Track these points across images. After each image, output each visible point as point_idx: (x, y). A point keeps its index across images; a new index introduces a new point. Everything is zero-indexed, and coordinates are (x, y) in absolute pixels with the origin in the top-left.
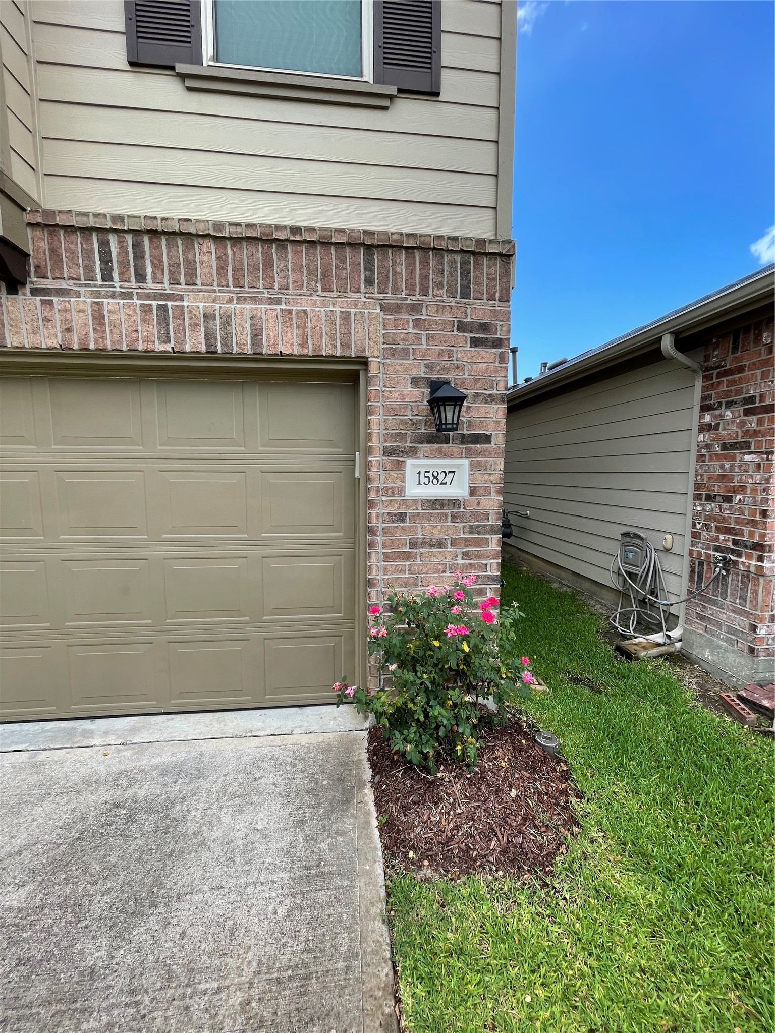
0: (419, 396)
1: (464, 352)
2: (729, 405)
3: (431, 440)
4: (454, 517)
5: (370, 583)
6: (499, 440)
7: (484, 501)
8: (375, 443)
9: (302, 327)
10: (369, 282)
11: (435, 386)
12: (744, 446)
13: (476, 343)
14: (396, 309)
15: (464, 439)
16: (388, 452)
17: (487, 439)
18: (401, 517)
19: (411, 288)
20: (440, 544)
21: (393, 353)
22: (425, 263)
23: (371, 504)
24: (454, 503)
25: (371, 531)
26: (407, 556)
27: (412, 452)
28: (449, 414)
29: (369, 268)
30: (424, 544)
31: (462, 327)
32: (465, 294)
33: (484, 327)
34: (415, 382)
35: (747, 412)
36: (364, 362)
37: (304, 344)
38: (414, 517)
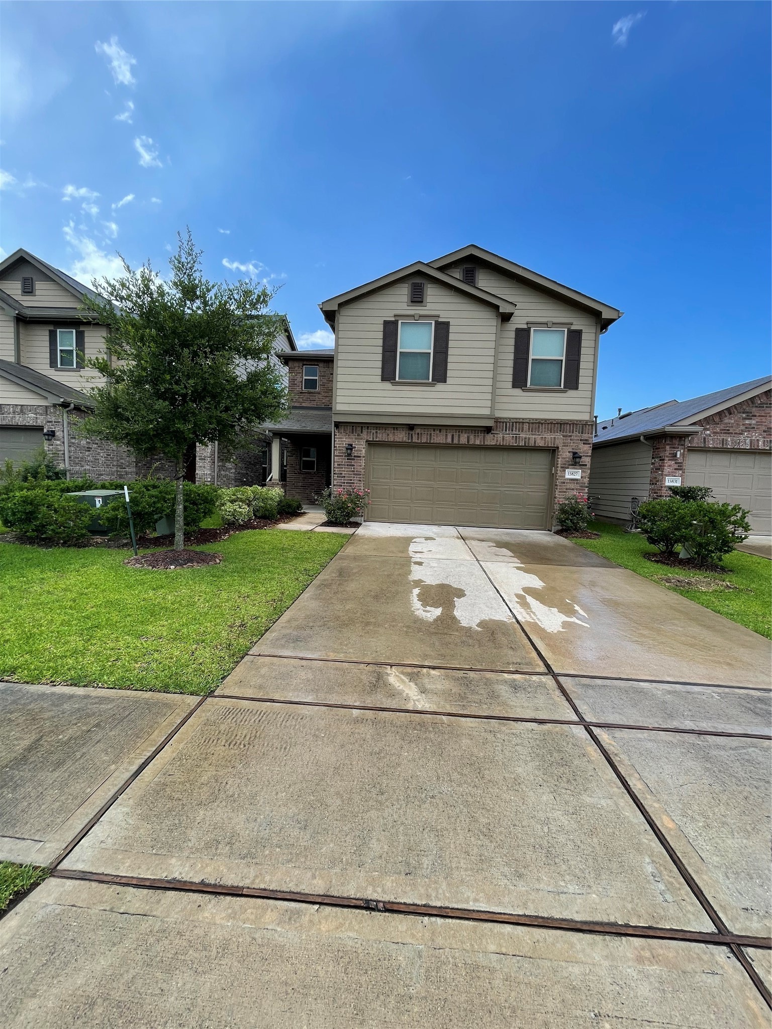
0: (570, 455)
1: (581, 446)
2: (657, 457)
3: (572, 465)
4: (577, 483)
5: (555, 498)
6: (589, 466)
7: (584, 480)
8: (559, 465)
9: (545, 440)
10: (560, 431)
11: (574, 453)
12: (659, 469)
13: (584, 444)
14: (566, 436)
15: (580, 465)
16: (562, 467)
17: (586, 465)
18: (564, 483)
19: (570, 432)
20: (573, 489)
21: (565, 446)
22: (573, 427)
23: (557, 479)
24: (577, 480)
25: (556, 485)
26: (565, 492)
27: (568, 468)
28: (578, 460)
29: (561, 428)
30: (569, 489)
31: (581, 440)
32: (582, 433)
33: (586, 440)
34: (569, 452)
35: (660, 460)
36: (558, 448)
37: (545, 444)
38: (567, 483)
